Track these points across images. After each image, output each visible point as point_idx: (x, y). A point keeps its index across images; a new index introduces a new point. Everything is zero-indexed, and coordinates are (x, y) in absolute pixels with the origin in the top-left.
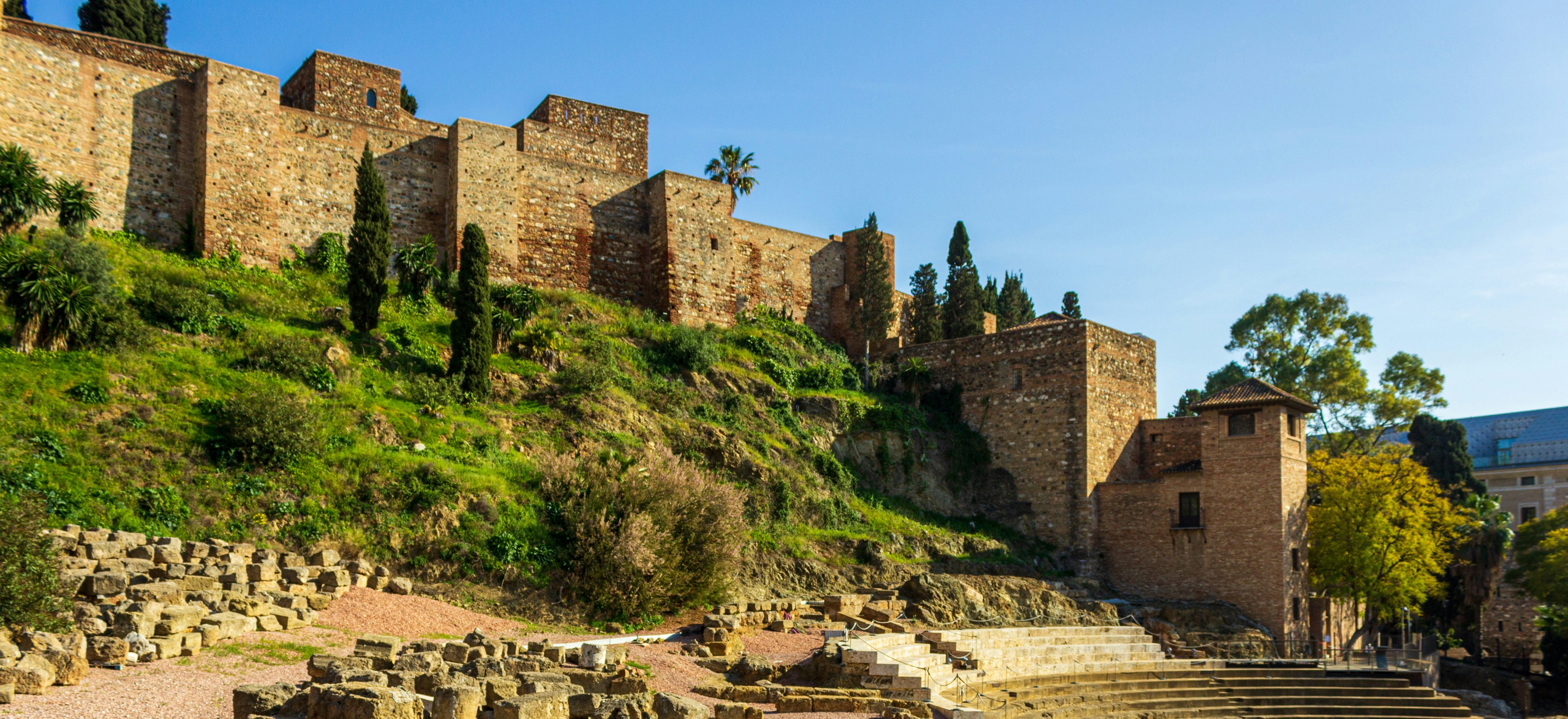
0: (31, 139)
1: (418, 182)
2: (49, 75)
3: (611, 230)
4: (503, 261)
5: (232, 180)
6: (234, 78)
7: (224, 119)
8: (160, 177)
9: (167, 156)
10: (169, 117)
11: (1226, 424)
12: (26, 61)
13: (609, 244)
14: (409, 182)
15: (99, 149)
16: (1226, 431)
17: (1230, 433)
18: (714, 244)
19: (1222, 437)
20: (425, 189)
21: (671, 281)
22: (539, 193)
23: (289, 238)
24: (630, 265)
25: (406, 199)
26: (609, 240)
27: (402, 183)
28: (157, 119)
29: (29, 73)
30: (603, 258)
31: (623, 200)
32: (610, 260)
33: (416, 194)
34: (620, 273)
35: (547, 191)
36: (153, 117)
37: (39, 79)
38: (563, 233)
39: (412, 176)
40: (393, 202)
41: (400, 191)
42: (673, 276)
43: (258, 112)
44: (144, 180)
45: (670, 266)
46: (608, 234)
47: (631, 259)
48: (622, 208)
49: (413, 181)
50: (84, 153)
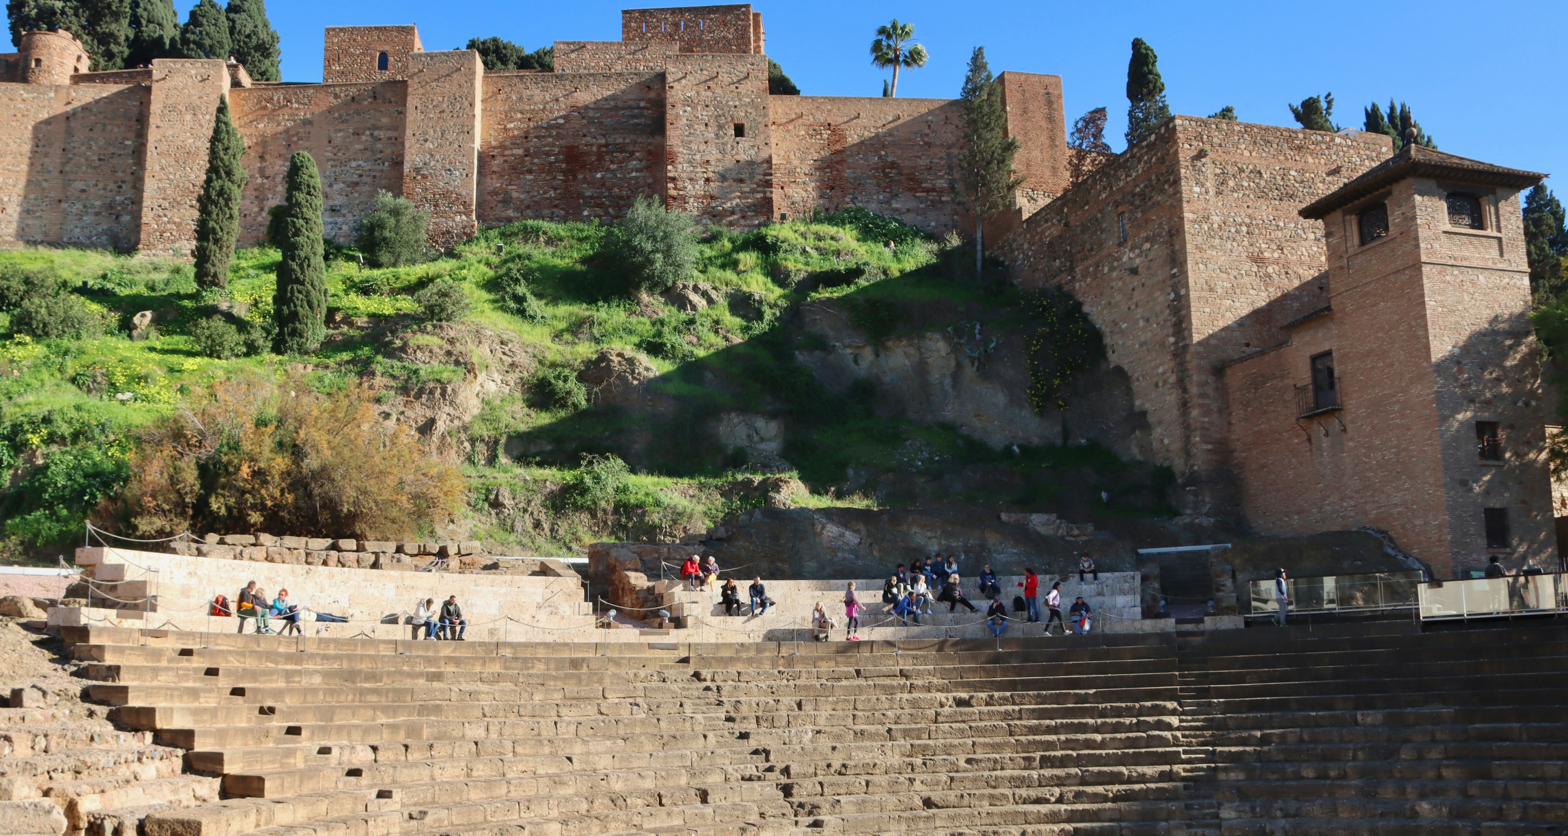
0: (9, 170)
1: (382, 133)
2: (28, 110)
3: (610, 141)
4: (457, 199)
5: (171, 170)
6: (179, 70)
7: (166, 112)
8: (123, 182)
9: (131, 161)
10: (133, 123)
11: (1355, 228)
12: (9, 102)
13: (607, 158)
14: (372, 135)
15: (67, 168)
16: (1356, 240)
17: (1363, 243)
18: (739, 131)
19: (1351, 251)
20: (390, 139)
21: (670, 185)
22: (519, 116)
23: (248, 218)
24: (636, 178)
25: (369, 154)
26: (607, 153)
27: (364, 138)
28: (123, 129)
29: (13, 112)
30: (599, 175)
31: (631, 103)
32: (609, 175)
33: (379, 146)
34: (621, 188)
35: (527, 111)
36: (119, 127)
37: (19, 115)
38: (548, 154)
39: (375, 128)
40: (354, 160)
41: (361, 147)
42: (673, 179)
43: (201, 98)
44: (109, 188)
45: (669, 167)
46: (606, 145)
47: (637, 171)
48: (627, 113)
49: (376, 133)
50: (56, 173)
